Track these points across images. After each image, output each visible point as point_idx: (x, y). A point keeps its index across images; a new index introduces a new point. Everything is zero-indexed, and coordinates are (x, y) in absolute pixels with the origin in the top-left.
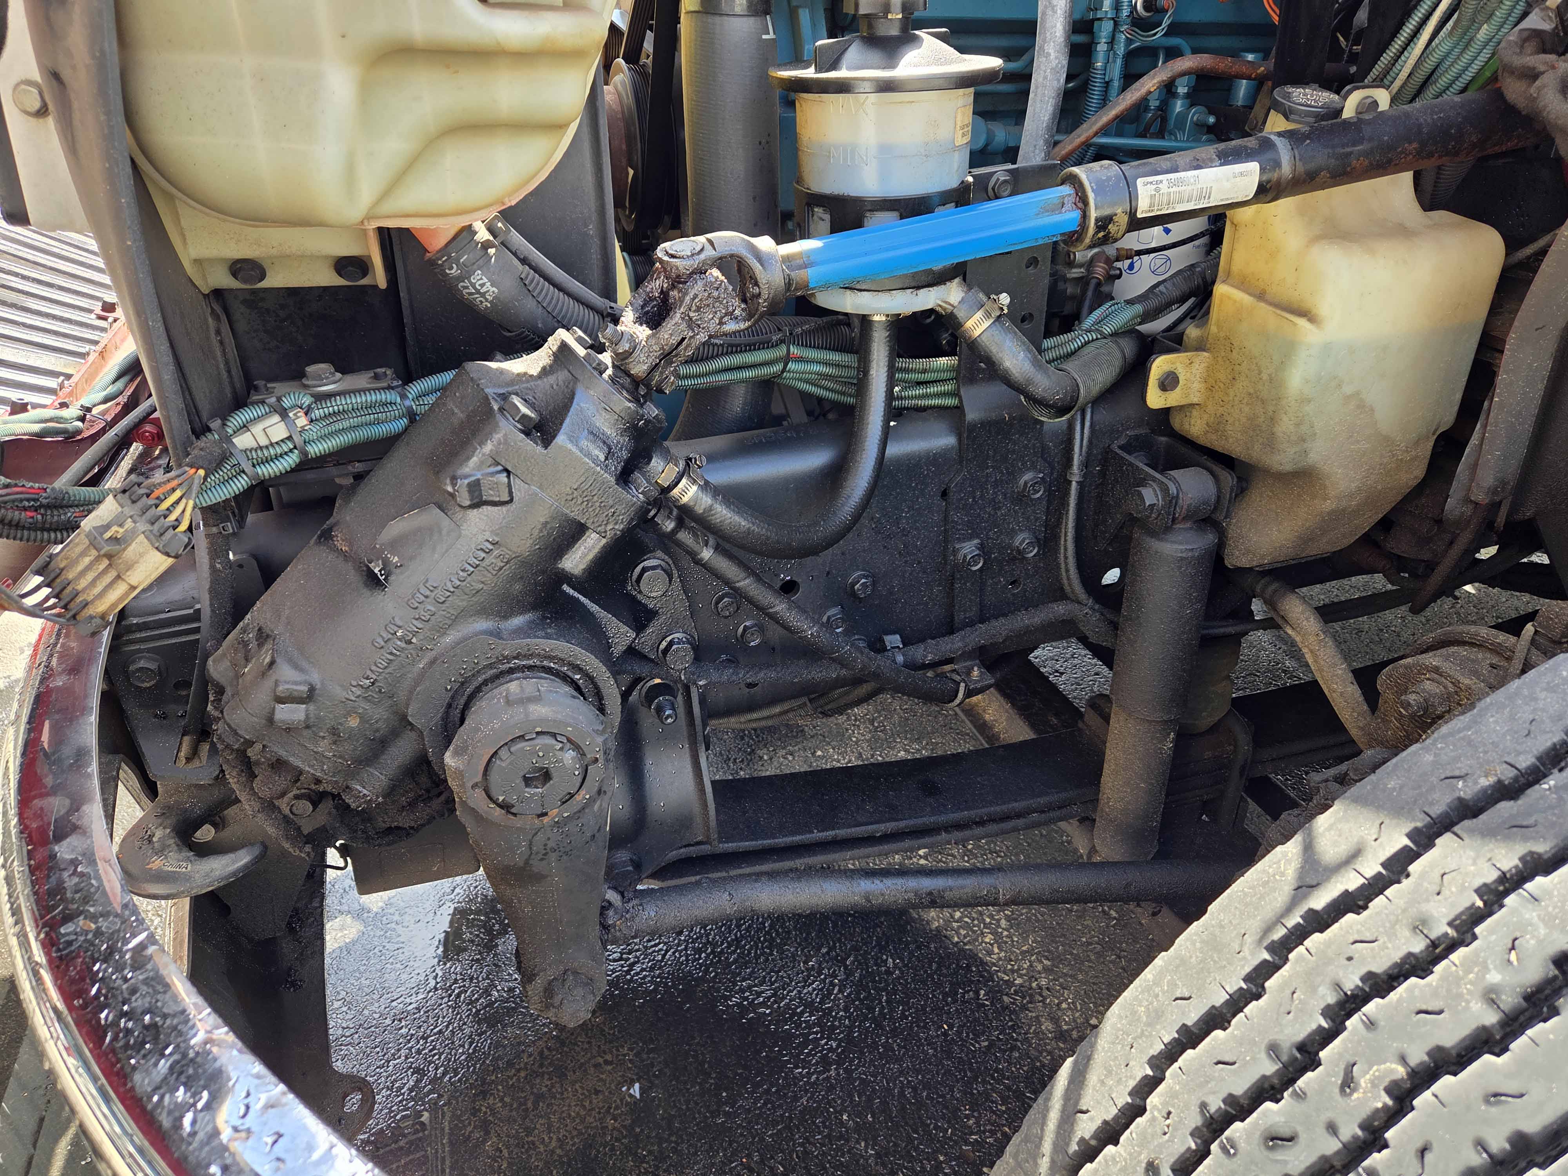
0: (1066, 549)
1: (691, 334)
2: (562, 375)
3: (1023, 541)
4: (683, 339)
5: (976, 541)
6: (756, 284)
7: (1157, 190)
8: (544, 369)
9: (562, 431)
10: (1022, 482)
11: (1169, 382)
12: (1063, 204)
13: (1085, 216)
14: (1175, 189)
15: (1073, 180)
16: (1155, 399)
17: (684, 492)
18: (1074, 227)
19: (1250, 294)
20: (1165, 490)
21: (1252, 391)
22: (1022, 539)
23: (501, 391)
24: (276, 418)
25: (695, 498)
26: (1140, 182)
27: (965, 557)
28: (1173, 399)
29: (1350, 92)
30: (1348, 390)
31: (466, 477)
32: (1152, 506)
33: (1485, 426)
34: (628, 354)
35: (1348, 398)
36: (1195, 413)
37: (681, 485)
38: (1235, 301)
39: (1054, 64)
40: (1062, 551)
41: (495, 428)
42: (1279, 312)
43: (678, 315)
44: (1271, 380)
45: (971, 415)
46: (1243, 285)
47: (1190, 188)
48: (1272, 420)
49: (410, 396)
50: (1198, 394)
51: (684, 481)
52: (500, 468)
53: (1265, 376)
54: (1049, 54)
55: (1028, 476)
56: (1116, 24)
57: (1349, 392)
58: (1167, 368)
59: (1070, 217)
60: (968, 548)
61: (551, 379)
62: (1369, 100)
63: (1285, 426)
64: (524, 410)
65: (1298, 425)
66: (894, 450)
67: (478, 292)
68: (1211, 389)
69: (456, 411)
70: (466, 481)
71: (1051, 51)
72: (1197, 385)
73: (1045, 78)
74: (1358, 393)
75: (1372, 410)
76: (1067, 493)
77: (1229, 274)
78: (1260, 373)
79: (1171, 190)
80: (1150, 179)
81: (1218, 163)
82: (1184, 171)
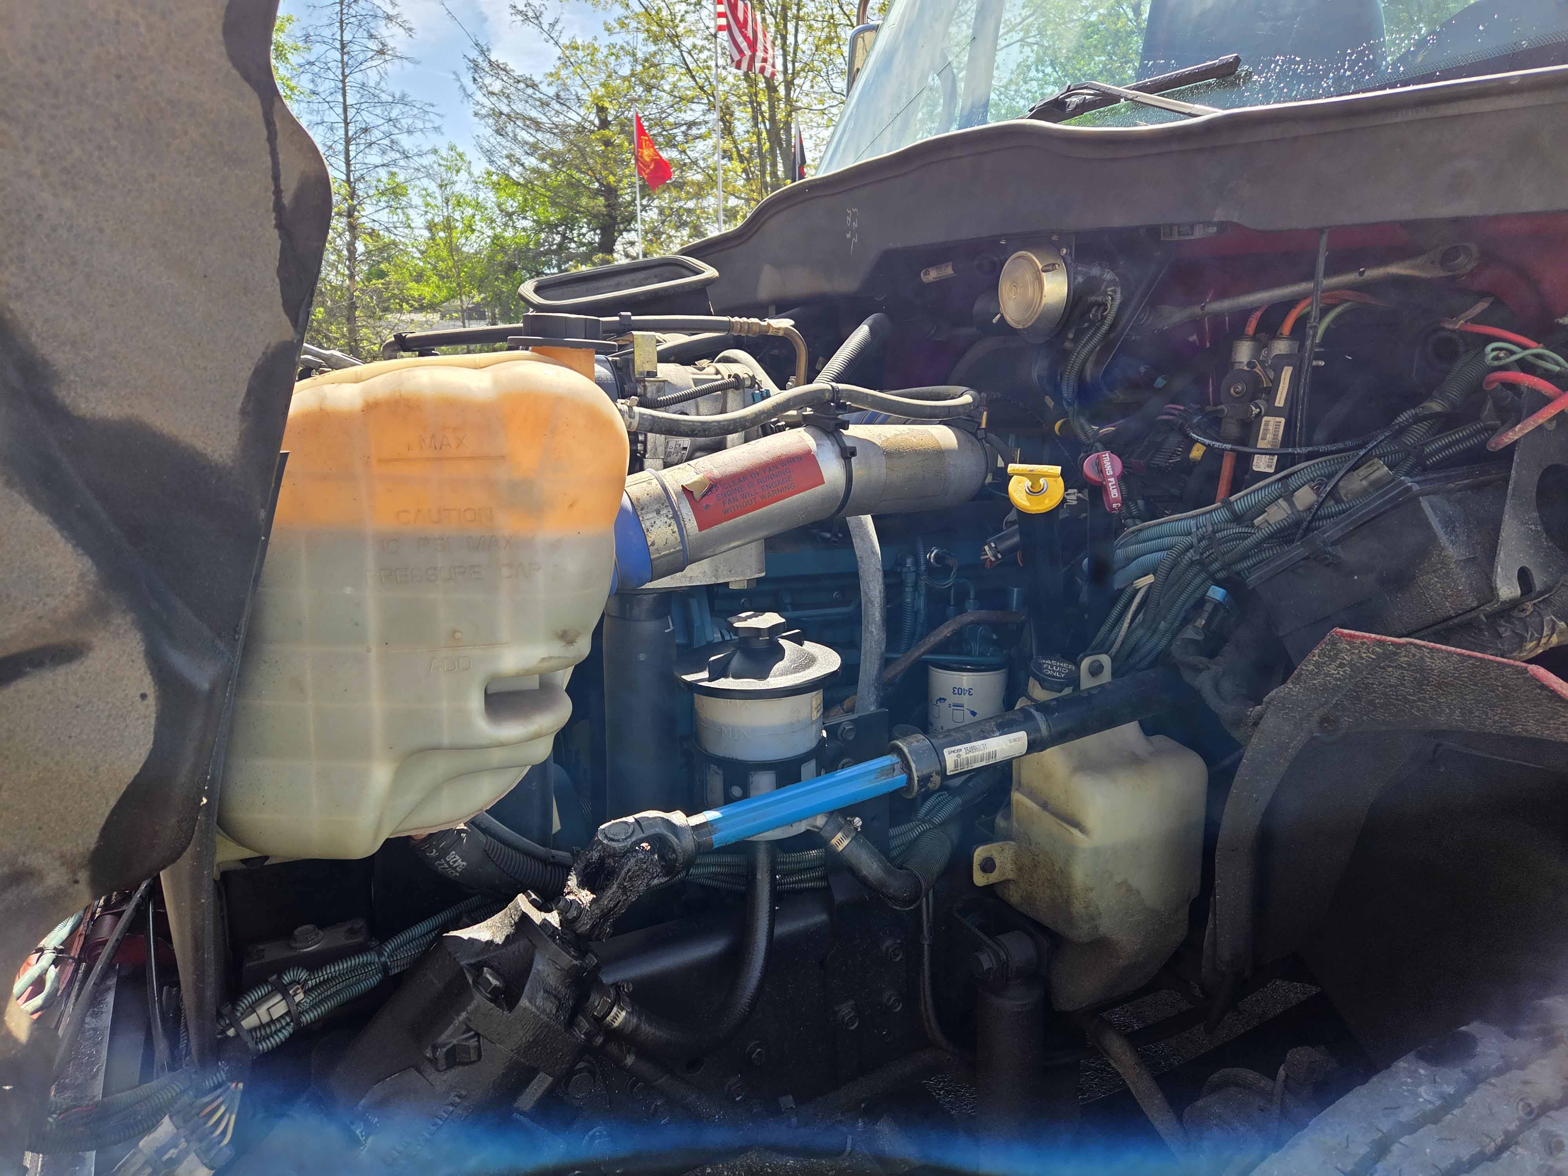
0: (925, 1003)
1: (625, 897)
2: (523, 943)
3: (890, 998)
4: (619, 902)
5: (851, 1002)
6: (674, 851)
7: (959, 756)
8: (507, 937)
9: (524, 995)
10: (884, 948)
11: (988, 866)
12: (894, 770)
13: (910, 778)
14: (971, 754)
15: (899, 751)
16: (980, 879)
17: (615, 1017)
18: (904, 784)
19: (1037, 803)
20: (997, 955)
21: (1049, 878)
22: (889, 996)
23: (473, 961)
24: (279, 997)
25: (626, 1021)
26: (946, 751)
27: (843, 1018)
28: (993, 877)
29: (1082, 659)
30: (1118, 879)
31: (444, 1045)
32: (989, 970)
33: (1215, 914)
34: (576, 919)
35: (1119, 885)
36: (1012, 887)
37: (612, 1014)
38: (1027, 808)
39: (877, 637)
40: (923, 1003)
41: (472, 998)
42: (1059, 821)
43: (615, 886)
44: (1062, 872)
45: (839, 897)
46: (1032, 794)
47: (981, 752)
48: (1068, 902)
49: (386, 954)
50: (1012, 873)
51: (615, 1009)
52: (472, 1033)
53: (1057, 869)
54: (872, 632)
55: (888, 943)
56: (918, 575)
57: (1119, 881)
58: (984, 855)
59: (900, 779)
60: (845, 1010)
61: (514, 947)
62: (1096, 664)
63: (1078, 907)
64: (495, 982)
65: (1086, 908)
66: (779, 930)
67: (450, 866)
68: (1020, 869)
69: (435, 981)
70: (445, 1050)
71: (873, 630)
72: (1009, 866)
73: (871, 647)
74: (1125, 881)
75: (1139, 892)
76: (921, 955)
77: (1020, 784)
78: (1053, 865)
79: (968, 755)
80: (953, 749)
81: (998, 734)
82: (975, 741)
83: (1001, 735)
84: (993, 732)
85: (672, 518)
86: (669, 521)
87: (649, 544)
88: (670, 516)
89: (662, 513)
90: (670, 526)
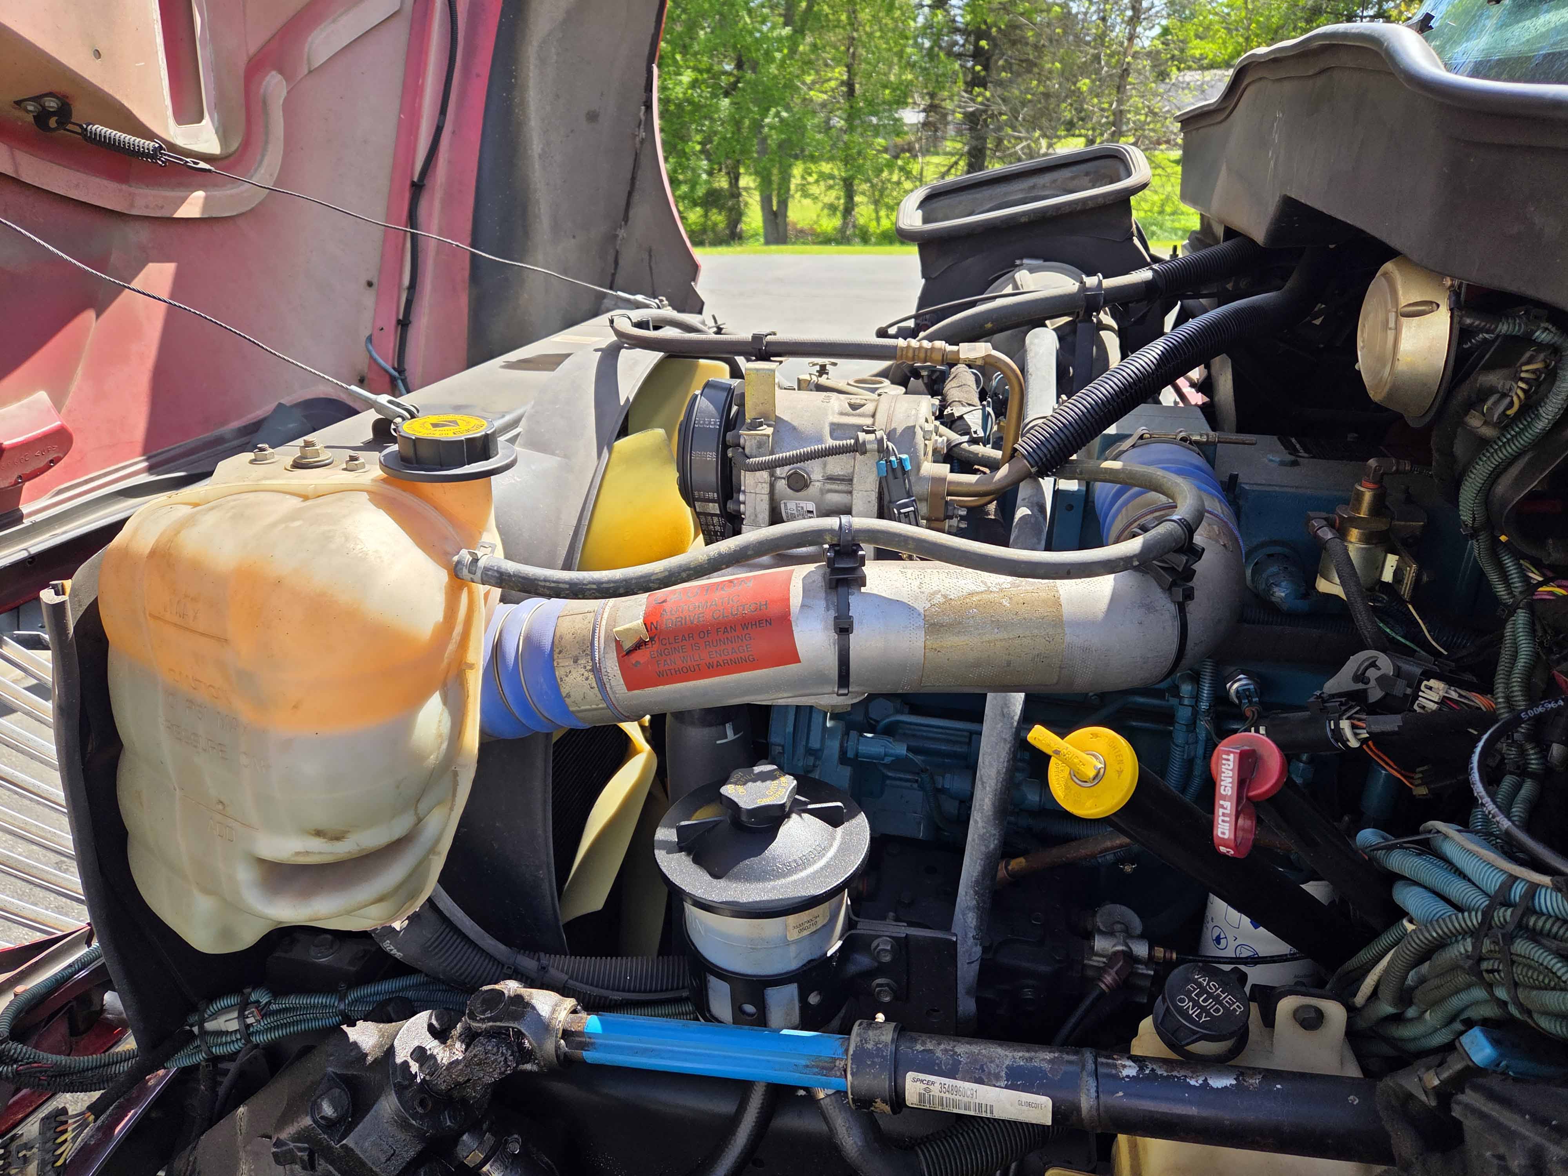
4: (469, 1080)
7: (927, 1090)
9: (352, 1134)
12: (834, 1066)
24: (236, 1014)
26: (910, 1076)
47: (967, 1099)
51: (490, 1164)
61: (372, 1076)
64: (328, 1110)
79: (942, 1094)
80: (922, 1076)
81: (1003, 1084)
82: (963, 1079)
83: (1007, 1087)
84: (997, 1077)
85: (590, 670)
86: (586, 674)
87: (564, 695)
88: (589, 668)
89: (579, 662)
90: (587, 679)
